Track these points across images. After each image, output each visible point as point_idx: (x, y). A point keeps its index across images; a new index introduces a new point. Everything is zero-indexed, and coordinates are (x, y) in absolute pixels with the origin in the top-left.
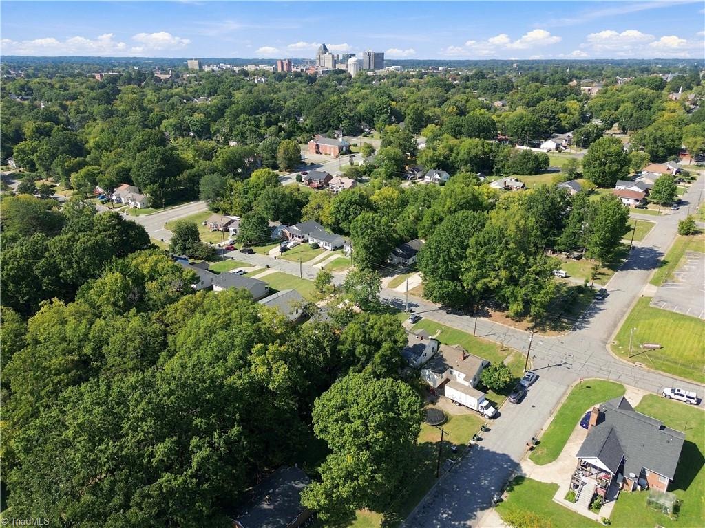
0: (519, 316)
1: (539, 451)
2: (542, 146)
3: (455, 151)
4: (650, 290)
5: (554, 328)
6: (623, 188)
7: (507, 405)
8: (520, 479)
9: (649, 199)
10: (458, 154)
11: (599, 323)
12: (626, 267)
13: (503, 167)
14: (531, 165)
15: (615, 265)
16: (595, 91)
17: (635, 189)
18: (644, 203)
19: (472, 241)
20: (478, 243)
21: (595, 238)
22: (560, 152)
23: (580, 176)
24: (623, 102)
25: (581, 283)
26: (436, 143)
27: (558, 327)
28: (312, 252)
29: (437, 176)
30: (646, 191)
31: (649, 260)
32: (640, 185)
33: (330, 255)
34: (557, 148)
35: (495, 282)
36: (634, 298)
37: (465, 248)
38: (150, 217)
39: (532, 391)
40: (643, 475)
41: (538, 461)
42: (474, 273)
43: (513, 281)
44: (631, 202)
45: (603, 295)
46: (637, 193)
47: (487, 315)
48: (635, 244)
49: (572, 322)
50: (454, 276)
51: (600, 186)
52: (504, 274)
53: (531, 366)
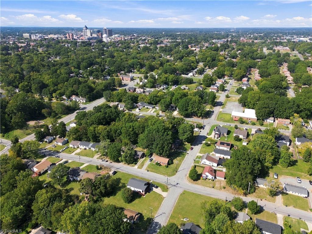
0: (199, 117)
1: (208, 134)
2: (189, 75)
3: (168, 79)
4: (221, 110)
5: (206, 118)
6: (212, 87)
7: (202, 130)
8: (207, 138)
9: (219, 89)
10: (169, 80)
11: (213, 117)
12: (217, 106)
13: (181, 82)
14: (189, 81)
15: (214, 106)
16: (198, 50)
17: (215, 87)
18: (218, 91)
19: (190, 103)
20: (191, 103)
21: (210, 100)
22: (194, 76)
23: (202, 84)
24: (208, 57)
25: (209, 110)
26: (161, 76)
27: (207, 118)
28: (147, 109)
29: (165, 86)
30: (218, 88)
31: (220, 104)
32: (216, 86)
33: (152, 110)
34: (193, 75)
35: (195, 110)
36: (218, 112)
37: (188, 104)
38: (89, 105)
39: (205, 128)
40: (223, 134)
41: (209, 135)
42: (191, 109)
43: (198, 110)
44: (215, 91)
45: (213, 112)
46: (216, 88)
47: (193, 117)
48: (217, 101)
49: (209, 117)
50: (187, 110)
51: (207, 87)
52: (197, 108)
53: (204, 124)
